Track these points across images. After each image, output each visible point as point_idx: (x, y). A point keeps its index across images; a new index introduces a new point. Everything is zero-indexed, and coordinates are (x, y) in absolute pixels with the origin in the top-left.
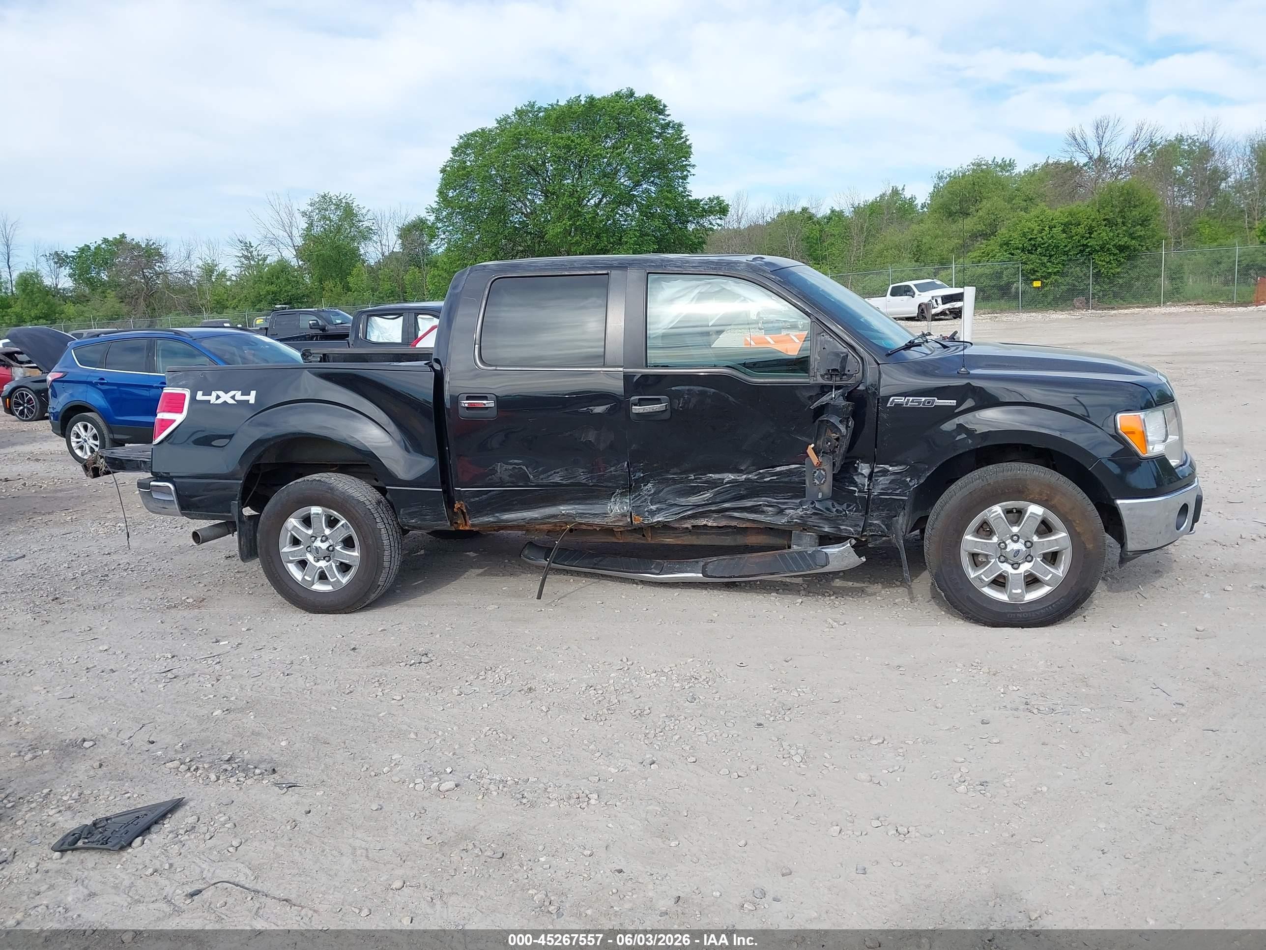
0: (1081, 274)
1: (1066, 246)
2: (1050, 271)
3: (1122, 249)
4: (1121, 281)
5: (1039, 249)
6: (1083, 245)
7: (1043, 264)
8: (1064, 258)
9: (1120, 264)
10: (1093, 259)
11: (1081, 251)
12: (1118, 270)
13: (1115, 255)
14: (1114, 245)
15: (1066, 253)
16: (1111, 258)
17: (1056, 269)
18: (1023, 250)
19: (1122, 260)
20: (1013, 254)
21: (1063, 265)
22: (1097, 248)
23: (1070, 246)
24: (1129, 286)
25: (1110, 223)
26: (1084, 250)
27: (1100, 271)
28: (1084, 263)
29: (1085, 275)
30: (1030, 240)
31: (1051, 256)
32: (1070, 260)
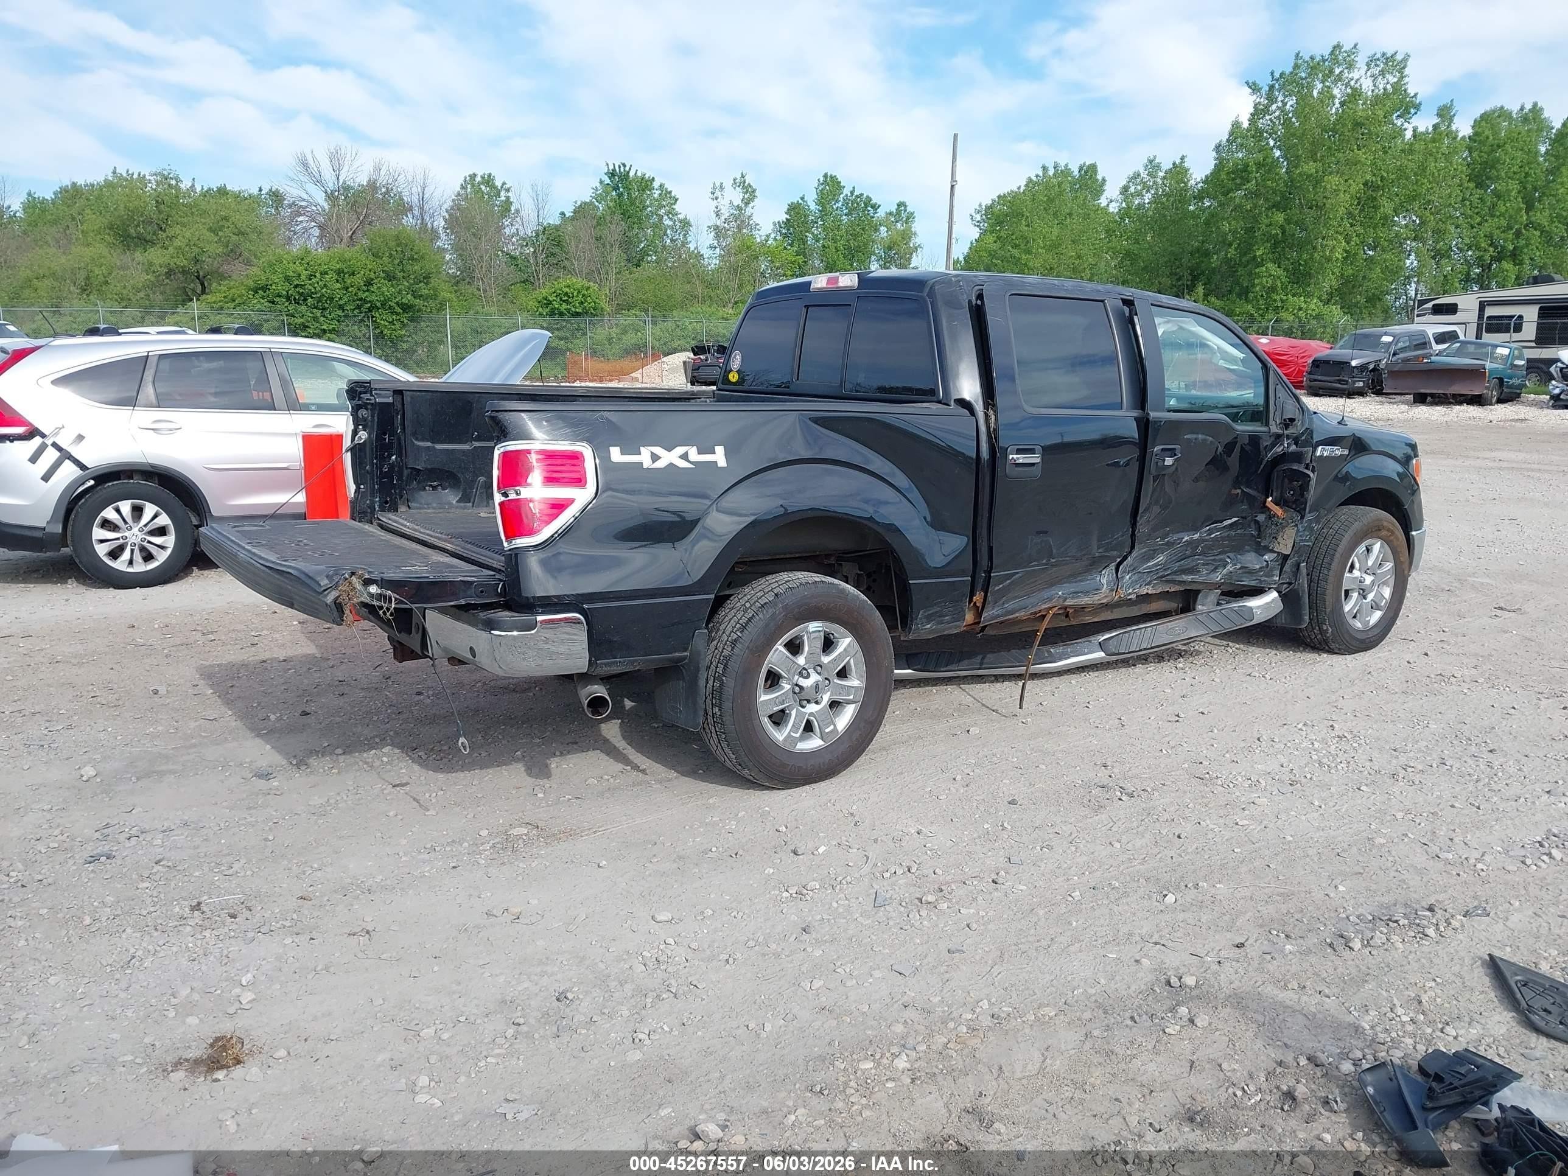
0: (359, 334)
1: (340, 299)
2: (324, 327)
3: (406, 308)
4: (405, 346)
5: (310, 300)
6: (360, 300)
7: (315, 319)
8: (340, 313)
9: (404, 325)
10: (373, 317)
11: (359, 307)
12: (403, 332)
13: (397, 314)
14: (397, 303)
15: (341, 307)
16: (394, 317)
17: (331, 327)
18: (288, 298)
19: (406, 321)
20: (273, 302)
21: (338, 321)
22: (378, 304)
23: (346, 299)
24: (410, 352)
25: (390, 277)
26: (362, 305)
27: (382, 332)
28: (362, 321)
29: (364, 335)
30: (296, 286)
31: (324, 309)
32: (346, 316)
